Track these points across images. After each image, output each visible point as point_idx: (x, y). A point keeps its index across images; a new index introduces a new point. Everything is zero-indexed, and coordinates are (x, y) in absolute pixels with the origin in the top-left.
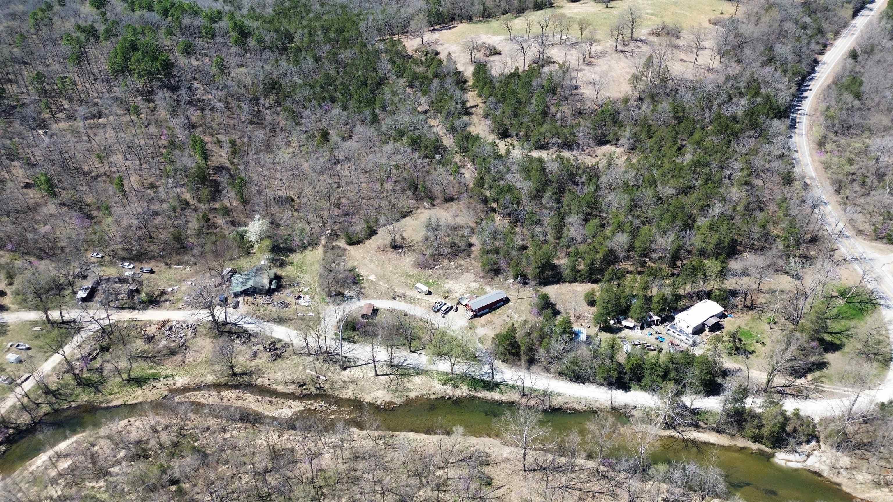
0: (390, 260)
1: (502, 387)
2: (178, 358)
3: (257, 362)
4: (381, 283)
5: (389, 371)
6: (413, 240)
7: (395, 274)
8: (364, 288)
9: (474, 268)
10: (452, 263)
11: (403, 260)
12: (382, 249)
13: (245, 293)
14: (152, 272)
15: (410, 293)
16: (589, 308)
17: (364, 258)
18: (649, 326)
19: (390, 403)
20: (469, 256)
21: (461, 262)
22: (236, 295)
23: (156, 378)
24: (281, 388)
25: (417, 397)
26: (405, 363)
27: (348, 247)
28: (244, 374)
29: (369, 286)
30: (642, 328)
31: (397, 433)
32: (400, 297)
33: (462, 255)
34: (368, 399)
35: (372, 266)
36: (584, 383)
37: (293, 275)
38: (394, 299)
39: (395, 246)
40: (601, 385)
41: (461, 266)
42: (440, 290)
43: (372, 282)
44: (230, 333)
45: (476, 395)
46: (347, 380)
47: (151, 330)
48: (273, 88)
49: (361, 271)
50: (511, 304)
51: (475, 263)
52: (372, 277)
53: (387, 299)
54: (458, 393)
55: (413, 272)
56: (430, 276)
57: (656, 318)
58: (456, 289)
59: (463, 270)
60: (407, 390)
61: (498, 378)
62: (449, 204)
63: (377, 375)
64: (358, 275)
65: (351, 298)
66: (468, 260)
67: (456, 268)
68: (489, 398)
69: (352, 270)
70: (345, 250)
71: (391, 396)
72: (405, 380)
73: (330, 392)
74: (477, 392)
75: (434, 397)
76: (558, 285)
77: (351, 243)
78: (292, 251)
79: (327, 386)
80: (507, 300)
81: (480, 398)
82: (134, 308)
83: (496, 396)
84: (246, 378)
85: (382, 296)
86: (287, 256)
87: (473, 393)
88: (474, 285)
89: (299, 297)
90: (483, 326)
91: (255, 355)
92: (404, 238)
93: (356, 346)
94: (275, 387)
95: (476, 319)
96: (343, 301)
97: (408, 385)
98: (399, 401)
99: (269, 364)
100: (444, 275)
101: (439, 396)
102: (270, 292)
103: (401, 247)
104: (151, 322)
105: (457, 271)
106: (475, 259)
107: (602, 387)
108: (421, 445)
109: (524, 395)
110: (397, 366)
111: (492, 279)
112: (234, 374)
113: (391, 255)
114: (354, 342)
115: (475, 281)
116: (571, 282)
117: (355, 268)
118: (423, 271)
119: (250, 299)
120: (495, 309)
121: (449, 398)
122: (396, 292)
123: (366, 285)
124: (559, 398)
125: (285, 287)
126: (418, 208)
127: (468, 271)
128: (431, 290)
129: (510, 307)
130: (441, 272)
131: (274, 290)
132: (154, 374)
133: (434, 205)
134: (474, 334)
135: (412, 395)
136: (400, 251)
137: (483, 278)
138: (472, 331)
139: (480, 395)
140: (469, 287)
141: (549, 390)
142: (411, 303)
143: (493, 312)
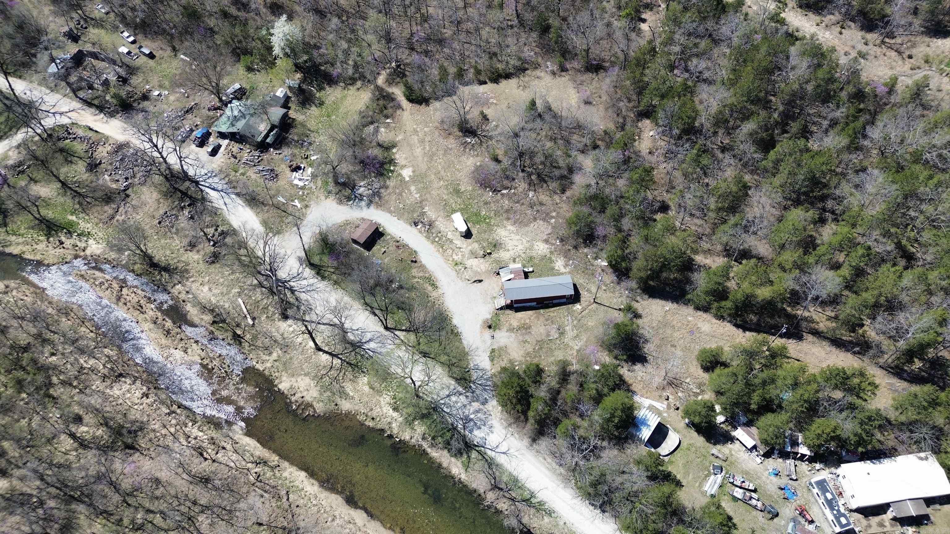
0: (447, 150)
1: (474, 454)
2: (109, 209)
3: (192, 256)
4: (413, 188)
5: (338, 349)
6: (496, 127)
7: (440, 179)
8: (387, 187)
9: (557, 217)
10: (531, 194)
11: (464, 158)
12: (445, 128)
13: (233, 137)
14: (151, 56)
15: (441, 224)
16: (700, 372)
17: (415, 132)
18: (785, 455)
19: (308, 406)
20: (563, 191)
21: (544, 198)
22: (222, 135)
23: (70, 231)
24: (195, 313)
25: (348, 414)
26: (366, 346)
27: (405, 103)
28: (166, 269)
29: (395, 187)
30: (767, 455)
31: (286, 464)
32: (424, 224)
33: (552, 185)
34: (284, 385)
35: (418, 151)
36: (603, 511)
37: (312, 124)
38: (416, 224)
39: (464, 128)
41: (541, 204)
42: (486, 236)
43: (402, 180)
44: (185, 194)
45: (429, 450)
46: (279, 338)
47: (102, 152)
49: (399, 155)
50: (578, 307)
51: (565, 207)
52: (406, 173)
53: (407, 221)
54: (406, 435)
55: (466, 186)
56: (486, 203)
57: (803, 450)
58: (510, 245)
59: (539, 213)
60: (343, 394)
61: (477, 436)
62: (589, 76)
63: (318, 348)
64: (392, 161)
65: (361, 198)
66: (557, 198)
67: (532, 206)
68: (445, 465)
69: (387, 148)
70: (399, 107)
71: (316, 394)
72: (350, 375)
73: (246, 350)
74: (432, 446)
75: (371, 424)
76: (675, 305)
80: (575, 298)
82: (101, 108)
83: (457, 467)
85: (399, 214)
86: (321, 89)
87: (426, 445)
88: (541, 248)
89: (297, 169)
90: (511, 330)
91: (193, 244)
92: (485, 118)
93: (322, 285)
94: (188, 307)
95: (508, 312)
96: (349, 199)
97: (349, 388)
98: (320, 408)
99: (202, 266)
100: (507, 211)
101: (379, 427)
102: (263, 147)
103: (474, 134)
104: (107, 138)
105: (529, 212)
106: (569, 200)
108: (301, 502)
109: (495, 487)
110: (353, 346)
111: (576, 247)
112: (154, 265)
113: (454, 143)
114: (323, 278)
115: (546, 241)
116: (698, 308)
117: (393, 146)
118: (481, 191)
119: (235, 147)
120: (547, 307)
121: (390, 437)
122: (423, 214)
123: (391, 183)
124: (547, 519)
125: (288, 145)
126: (537, 66)
127: (546, 218)
128: (474, 231)
130: (506, 203)
131: (270, 145)
132: (71, 224)
133: (563, 69)
134: (489, 341)
135: (346, 406)
136: (469, 140)
137: (562, 240)
138: (488, 333)
139: (434, 454)
140: (531, 248)
141: (541, 496)
142: (433, 242)
143: (542, 311)
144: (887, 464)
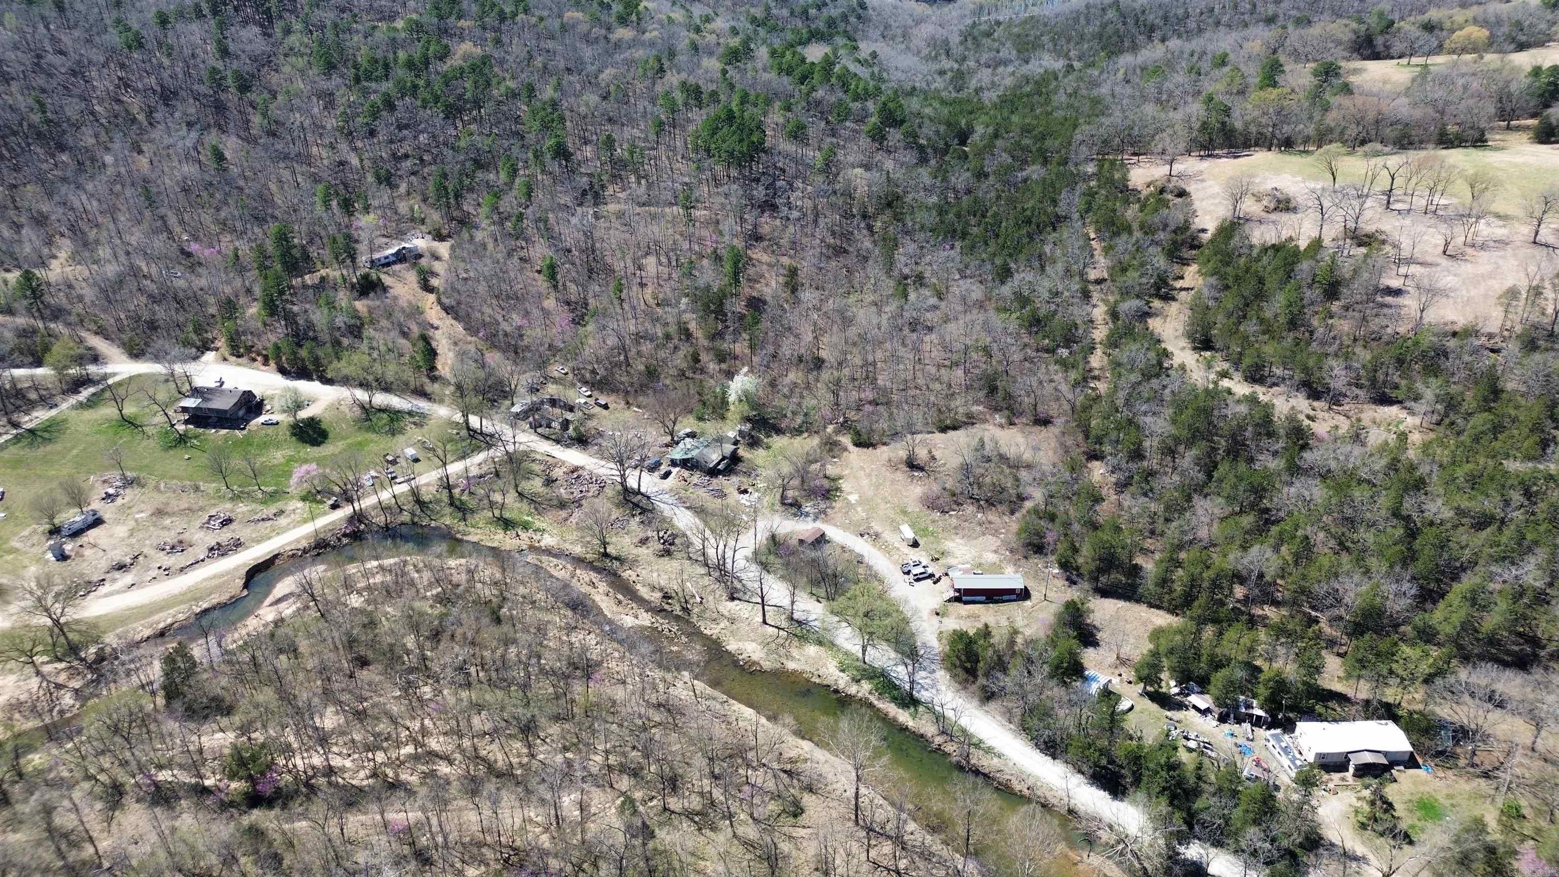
0: (893, 482)
1: (921, 709)
2: (563, 514)
3: (643, 551)
4: (859, 509)
5: (784, 624)
6: (944, 464)
7: (887, 503)
8: (833, 508)
9: (1007, 532)
10: (980, 515)
11: (911, 487)
12: (892, 465)
13: (685, 464)
14: (606, 407)
15: (888, 535)
17: (862, 468)
18: (1239, 720)
19: (755, 663)
20: (1012, 513)
21: (994, 517)
22: (674, 463)
23: (526, 526)
24: (644, 592)
25: (794, 671)
26: (812, 624)
27: (851, 447)
28: (617, 559)
29: (841, 508)
30: (1223, 719)
31: (732, 701)
32: (870, 535)
33: (1000, 508)
34: (732, 646)
35: (865, 482)
36: (1054, 758)
37: (760, 462)
38: (862, 535)
39: (912, 465)
40: (1080, 772)
41: (990, 522)
42: (934, 546)
43: (849, 504)
44: (636, 505)
45: (876, 702)
46: (726, 613)
47: (558, 473)
48: (889, 205)
49: (846, 485)
50: (1028, 603)
51: (1014, 525)
52: (853, 498)
53: (853, 533)
54: (853, 690)
55: (914, 507)
56: (934, 521)
57: (1258, 712)
58: (958, 553)
59: (987, 528)
60: (789, 656)
61: (925, 695)
62: (1037, 428)
63: (765, 622)
64: (837, 489)
65: (807, 515)
66: (1006, 519)
67: (980, 524)
68: (891, 715)
69: (834, 479)
70: (846, 449)
71: (763, 655)
72: (796, 642)
73: (694, 619)
74: (879, 699)
75: (818, 681)
76: (1128, 604)
77: (858, 444)
78: (779, 431)
79: (696, 610)
80: (1024, 595)
81: (877, 709)
82: (558, 442)
83: (903, 717)
84: (616, 564)
85: (846, 528)
86: (768, 436)
87: (872, 699)
88: (991, 557)
89: (745, 492)
90: (959, 617)
91: (644, 542)
92: (933, 458)
93: (768, 577)
94: (638, 587)
95: (954, 603)
96: (795, 515)
97: (795, 652)
98: (767, 665)
99: (653, 559)
100: (955, 528)
101: (825, 683)
102: (713, 472)
103: (921, 469)
104: (564, 462)
105: (978, 528)
106: (1018, 520)
107: (1080, 776)
108: (750, 728)
109: (943, 732)
110: (800, 623)
111: (1025, 557)
112: (606, 555)
113: (901, 476)
114: (770, 572)
115: (996, 552)
116: (1151, 605)
117: (840, 478)
118: (929, 512)
119: (686, 474)
120: (997, 602)
121: (836, 691)
122: (869, 528)
123: (838, 505)
124: (996, 760)
125: (736, 473)
126: (986, 421)
127: (996, 533)
128: (920, 542)
129: (1022, 607)
130: (954, 521)
131: (720, 472)
132: (527, 523)
133: (1012, 424)
134: (937, 624)
135: (791, 665)
136: (916, 474)
137: (1011, 551)
138: (936, 619)
139: (880, 705)
140: (980, 557)
141: (990, 742)
142: (880, 549)
144: (1343, 725)
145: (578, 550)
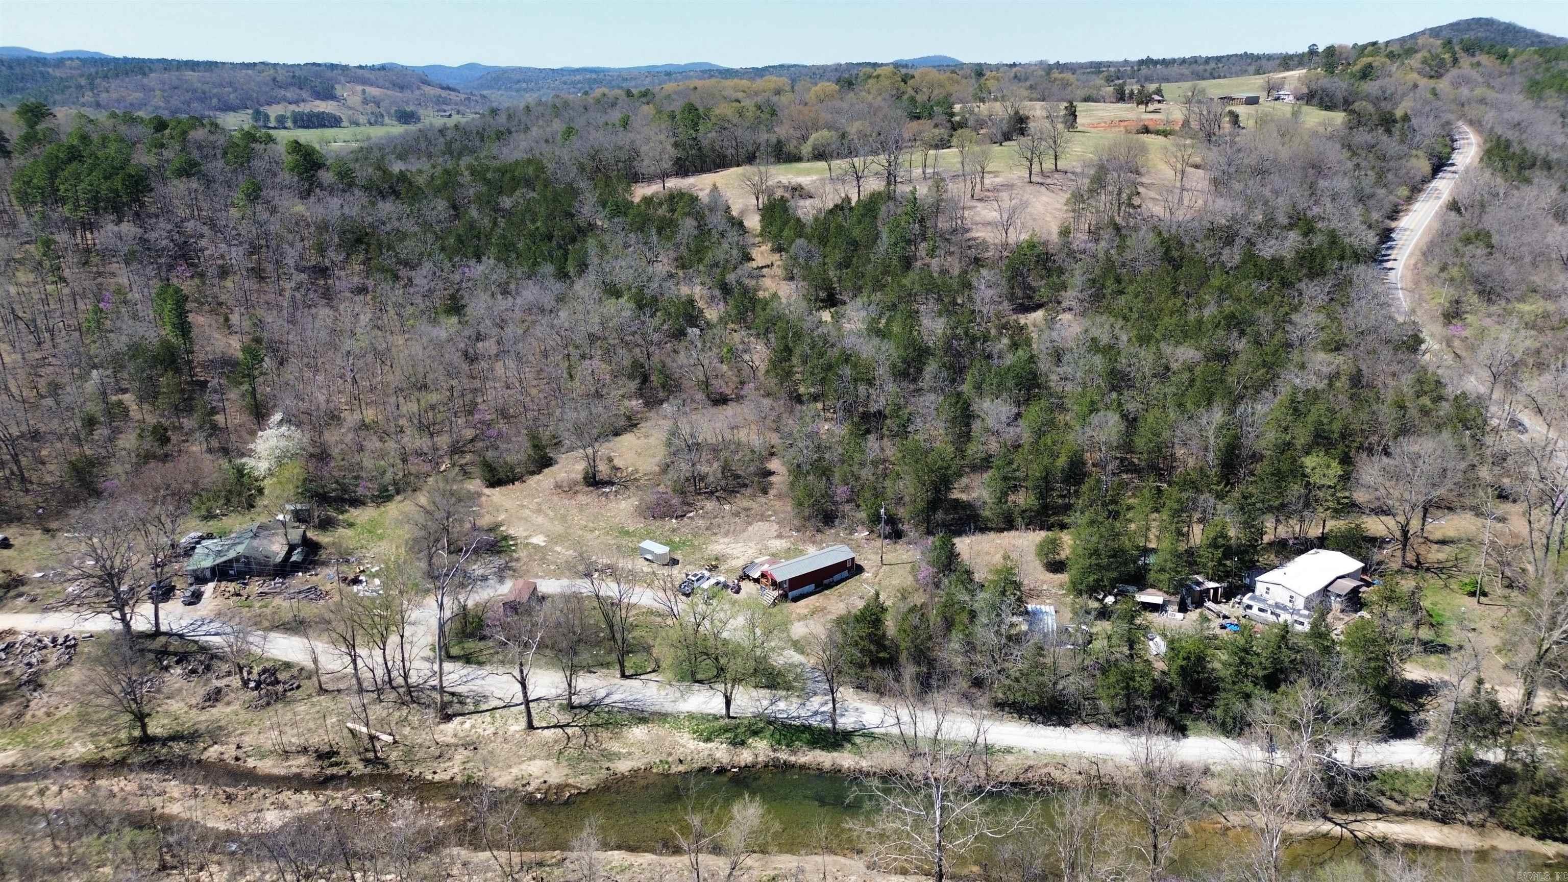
0: (581, 508)
1: (859, 740)
3: (219, 712)
4: (558, 549)
5: (564, 718)
6: (637, 471)
7: (592, 531)
8: (518, 559)
9: (775, 513)
10: (727, 507)
11: (612, 505)
12: (566, 489)
13: (221, 573)
14: (5, 545)
15: (626, 563)
16: (1051, 575)
17: (522, 506)
18: (1199, 604)
19: (561, 788)
20: (765, 492)
21: (746, 503)
22: (199, 578)
24: (267, 766)
25: (635, 772)
26: (607, 701)
27: (487, 491)
28: (176, 737)
29: (530, 555)
30: (1183, 608)
32: (601, 571)
33: (748, 491)
34: (503, 779)
35: (540, 519)
36: (1068, 725)
37: (350, 543)
38: (589, 575)
39: (593, 481)
40: (1111, 726)
41: (747, 509)
42: (698, 555)
43: (536, 547)
44: (161, 654)
45: (793, 759)
46: (453, 741)
49: (514, 530)
50: (865, 575)
51: (778, 504)
52: (539, 540)
53: (572, 576)
54: (745, 756)
55: (635, 525)
56: (674, 530)
57: (1211, 585)
58: (736, 553)
59: (750, 517)
60: (610, 756)
61: (846, 722)
62: (718, 409)
63: (531, 726)
64: (507, 538)
65: (485, 578)
66: (762, 499)
67: (737, 514)
68: (827, 764)
69: (493, 529)
70: (480, 495)
71: (566, 771)
72: (604, 734)
73: (402, 769)
74: (794, 753)
75: (681, 768)
77: (495, 481)
78: (357, 502)
79: (394, 755)
80: (856, 569)
81: (802, 767)
83: (845, 759)
84: (178, 748)
85: (557, 572)
86: (343, 512)
87: (784, 755)
88: (778, 544)
89: (357, 581)
90: (803, 618)
91: (215, 697)
92: (616, 468)
93: (483, 672)
94: (251, 763)
95: (785, 604)
96: (464, 585)
97: (614, 746)
98: (585, 781)
99: (249, 716)
100: (708, 529)
101: (696, 766)
102: (285, 569)
103: (610, 483)
105: (737, 520)
106: (779, 496)
109: (916, 755)
110: (587, 708)
111: (818, 531)
112: (147, 740)
113: (588, 498)
114: (480, 664)
115: (780, 537)
116: (1000, 531)
117: (498, 526)
118: (659, 523)
119: (232, 586)
120: (829, 586)
121: (722, 771)
122: (592, 564)
123: (522, 554)
125: (325, 564)
126: (652, 416)
127: (763, 518)
128: (678, 556)
129: (866, 581)
130: (700, 522)
131: (297, 567)
135: (623, 767)
136: (607, 490)
137: (798, 531)
139: (803, 759)
140: (766, 546)
142: (627, 581)
143: (827, 592)
145: (80, 749)
